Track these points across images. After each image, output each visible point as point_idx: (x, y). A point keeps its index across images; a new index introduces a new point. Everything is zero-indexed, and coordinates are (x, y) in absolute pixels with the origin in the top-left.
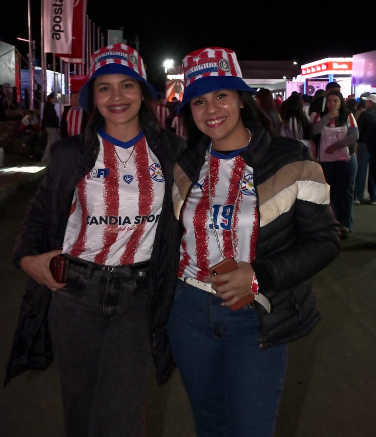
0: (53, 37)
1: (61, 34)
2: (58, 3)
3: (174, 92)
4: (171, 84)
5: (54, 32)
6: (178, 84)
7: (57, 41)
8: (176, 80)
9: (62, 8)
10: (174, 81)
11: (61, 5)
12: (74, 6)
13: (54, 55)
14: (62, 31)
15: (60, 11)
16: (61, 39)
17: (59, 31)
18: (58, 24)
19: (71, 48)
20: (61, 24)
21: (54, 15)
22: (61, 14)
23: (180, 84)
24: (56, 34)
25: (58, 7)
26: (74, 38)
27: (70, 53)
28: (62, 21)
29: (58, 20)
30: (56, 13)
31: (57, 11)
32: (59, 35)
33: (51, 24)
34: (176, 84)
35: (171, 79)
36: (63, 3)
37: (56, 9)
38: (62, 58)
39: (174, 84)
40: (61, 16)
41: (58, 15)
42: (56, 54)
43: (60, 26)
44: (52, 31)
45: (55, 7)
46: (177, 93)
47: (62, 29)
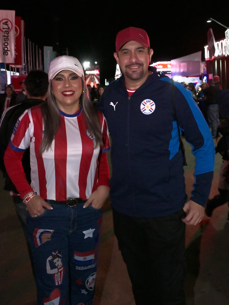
0: (4, 54)
1: (9, 52)
2: (6, 35)
3: (90, 82)
4: (88, 77)
5: (5, 51)
6: (92, 77)
7: (6, 56)
8: (91, 74)
9: (9, 38)
10: (90, 75)
11: (8, 36)
12: (16, 36)
13: (5, 64)
14: (9, 51)
15: (7, 39)
16: (8, 56)
17: (7, 50)
18: (6, 46)
19: (14, 60)
20: (8, 47)
21: (4, 42)
22: (8, 41)
23: (94, 77)
24: (5, 52)
25: (6, 37)
26: (17, 54)
27: (14, 63)
28: (9, 45)
29: (6, 44)
30: (5, 41)
31: (5, 39)
32: (7, 53)
33: (2, 47)
34: (91, 76)
35: (88, 74)
36: (9, 35)
37: (5, 38)
38: (11, 65)
39: (90, 77)
40: (8, 42)
41: (6, 41)
42: (6, 63)
43: (7, 48)
44: (3, 51)
45: (4, 37)
46: (92, 82)
47: (9, 49)
